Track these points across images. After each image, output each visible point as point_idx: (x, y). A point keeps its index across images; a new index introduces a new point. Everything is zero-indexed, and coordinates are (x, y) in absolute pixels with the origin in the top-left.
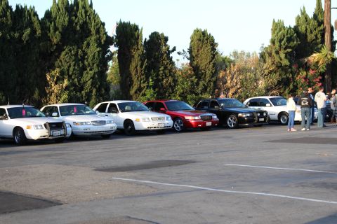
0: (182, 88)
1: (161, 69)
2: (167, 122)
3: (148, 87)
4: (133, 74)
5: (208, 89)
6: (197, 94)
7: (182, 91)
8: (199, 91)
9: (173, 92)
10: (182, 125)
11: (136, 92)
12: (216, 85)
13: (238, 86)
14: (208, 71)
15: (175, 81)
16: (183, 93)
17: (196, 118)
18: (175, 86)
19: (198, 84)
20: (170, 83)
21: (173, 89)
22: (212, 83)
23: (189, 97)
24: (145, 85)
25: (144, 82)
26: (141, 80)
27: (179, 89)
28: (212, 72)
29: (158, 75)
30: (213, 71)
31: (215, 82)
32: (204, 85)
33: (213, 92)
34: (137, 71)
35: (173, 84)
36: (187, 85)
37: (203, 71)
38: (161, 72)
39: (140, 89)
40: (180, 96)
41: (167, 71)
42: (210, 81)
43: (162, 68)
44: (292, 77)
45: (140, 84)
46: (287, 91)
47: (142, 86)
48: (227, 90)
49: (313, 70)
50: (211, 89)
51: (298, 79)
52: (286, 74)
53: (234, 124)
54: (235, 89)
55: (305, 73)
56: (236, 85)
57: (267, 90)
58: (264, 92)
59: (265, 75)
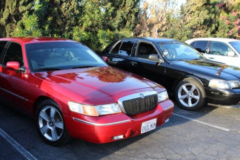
0: (91, 19)
3: (31, 12)
5: (128, 23)
6: (112, 29)
7: (90, 23)
8: (115, 24)
10: (61, 125)
12: (138, 21)
13: (164, 23)
16: (91, 27)
18: (79, 15)
19: (114, 15)
20: (73, 11)
21: (77, 20)
22: (133, 16)
23: (100, 32)
24: (25, 8)
25: (25, 4)
27: (87, 20)
31: (136, 14)
32: (122, 17)
33: (133, 28)
35: (77, 12)
40: (86, 30)
42: (130, 12)
44: (215, 18)
45: (17, 6)
46: (209, 33)
47: (21, 11)
48: (151, 26)
49: (235, 11)
50: (131, 24)
51: (220, 19)
52: (208, 14)
53: (193, 101)
54: (160, 25)
55: (226, 14)
56: (161, 21)
57: (193, 29)
58: (189, 31)
59: (192, 12)
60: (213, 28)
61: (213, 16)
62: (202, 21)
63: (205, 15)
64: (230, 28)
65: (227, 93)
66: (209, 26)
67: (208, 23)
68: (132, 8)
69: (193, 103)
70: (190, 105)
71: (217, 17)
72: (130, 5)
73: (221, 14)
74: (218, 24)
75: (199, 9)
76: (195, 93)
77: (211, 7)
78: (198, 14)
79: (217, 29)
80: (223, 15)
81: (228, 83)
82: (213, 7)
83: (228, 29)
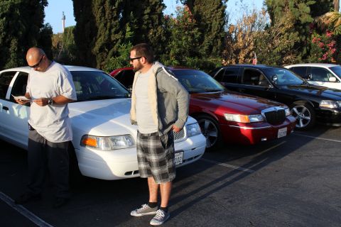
0: (179, 47)
1: (146, 12)
2: (190, 142)
3: (124, 41)
4: (98, 17)
5: (214, 50)
7: (177, 50)
8: (203, 51)
9: (164, 52)
11: (101, 50)
12: (224, 46)
13: (251, 48)
14: (214, 22)
15: (168, 34)
16: (179, 54)
17: (255, 119)
18: (166, 42)
19: (201, 40)
20: (160, 37)
21: (163, 47)
22: (219, 42)
24: (118, 36)
25: (116, 32)
26: (111, 27)
27: (173, 47)
28: (220, 24)
29: (140, 22)
30: (222, 23)
31: (222, 39)
32: (208, 42)
34: (104, 12)
35: (164, 38)
36: (185, 41)
37: (208, 22)
38: (147, 17)
39: (109, 44)
41: (154, 17)
42: (217, 37)
43: (148, 11)
44: (306, 39)
45: (110, 34)
46: (299, 58)
47: (113, 39)
48: (237, 52)
49: (329, 32)
50: (217, 50)
51: (313, 42)
52: (299, 36)
53: (305, 121)
54: (247, 50)
55: (318, 35)
56: (248, 45)
57: (282, 54)
58: (278, 57)
59: (281, 34)
60: (305, 52)
61: (304, 38)
62: (293, 44)
63: (295, 37)
64: (324, 52)
65: (335, 111)
66: (301, 50)
67: (299, 46)
68: (219, 33)
69: (304, 123)
70: (302, 125)
71: (308, 39)
72: (216, 29)
73: (313, 36)
74: (310, 47)
75: (288, 31)
76: (306, 114)
77: (301, 27)
78: (288, 36)
79: (308, 53)
80: (315, 37)
81: (337, 104)
82: (304, 28)
83: (321, 53)
